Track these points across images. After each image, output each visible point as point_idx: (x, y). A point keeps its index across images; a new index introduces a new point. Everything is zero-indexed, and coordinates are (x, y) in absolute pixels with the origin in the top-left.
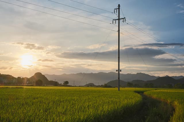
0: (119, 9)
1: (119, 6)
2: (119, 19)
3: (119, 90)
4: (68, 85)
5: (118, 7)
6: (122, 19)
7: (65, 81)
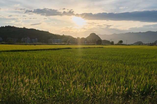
4: (122, 43)
7: (120, 40)
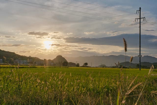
0: (140, 10)
1: (140, 8)
2: (140, 18)
3: (140, 70)
4: (87, 66)
5: (139, 10)
6: (142, 18)
7: (85, 63)
